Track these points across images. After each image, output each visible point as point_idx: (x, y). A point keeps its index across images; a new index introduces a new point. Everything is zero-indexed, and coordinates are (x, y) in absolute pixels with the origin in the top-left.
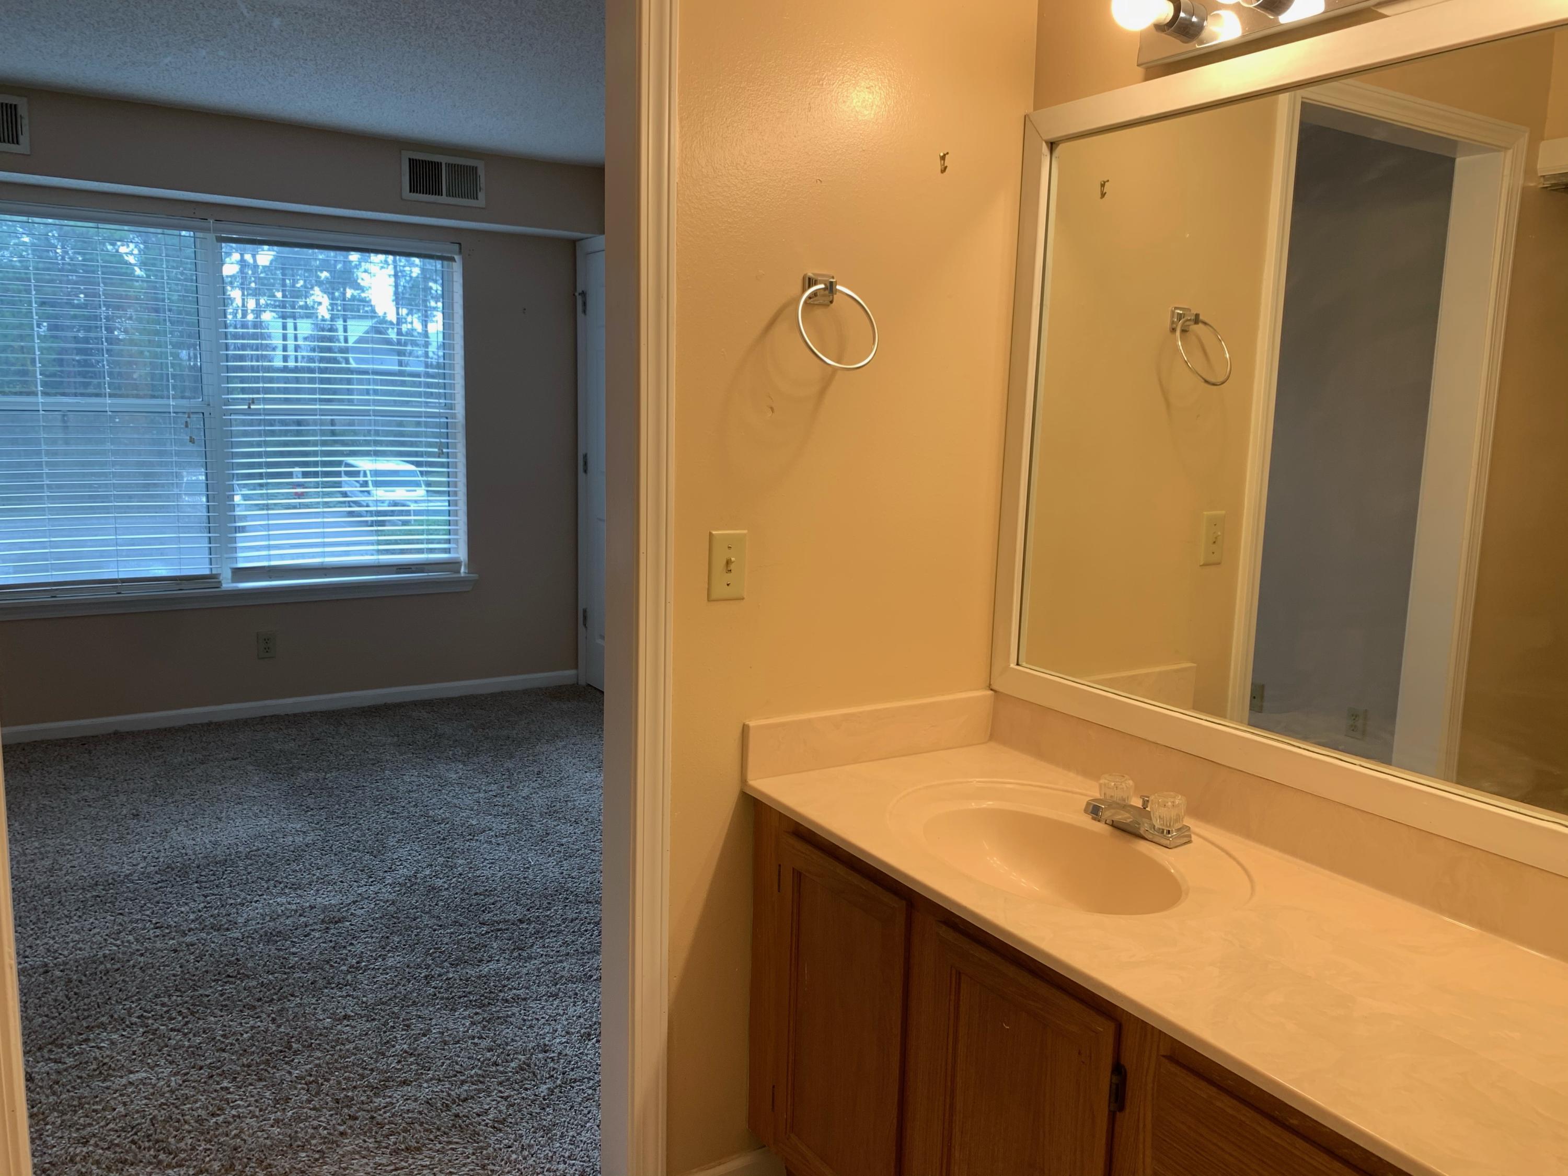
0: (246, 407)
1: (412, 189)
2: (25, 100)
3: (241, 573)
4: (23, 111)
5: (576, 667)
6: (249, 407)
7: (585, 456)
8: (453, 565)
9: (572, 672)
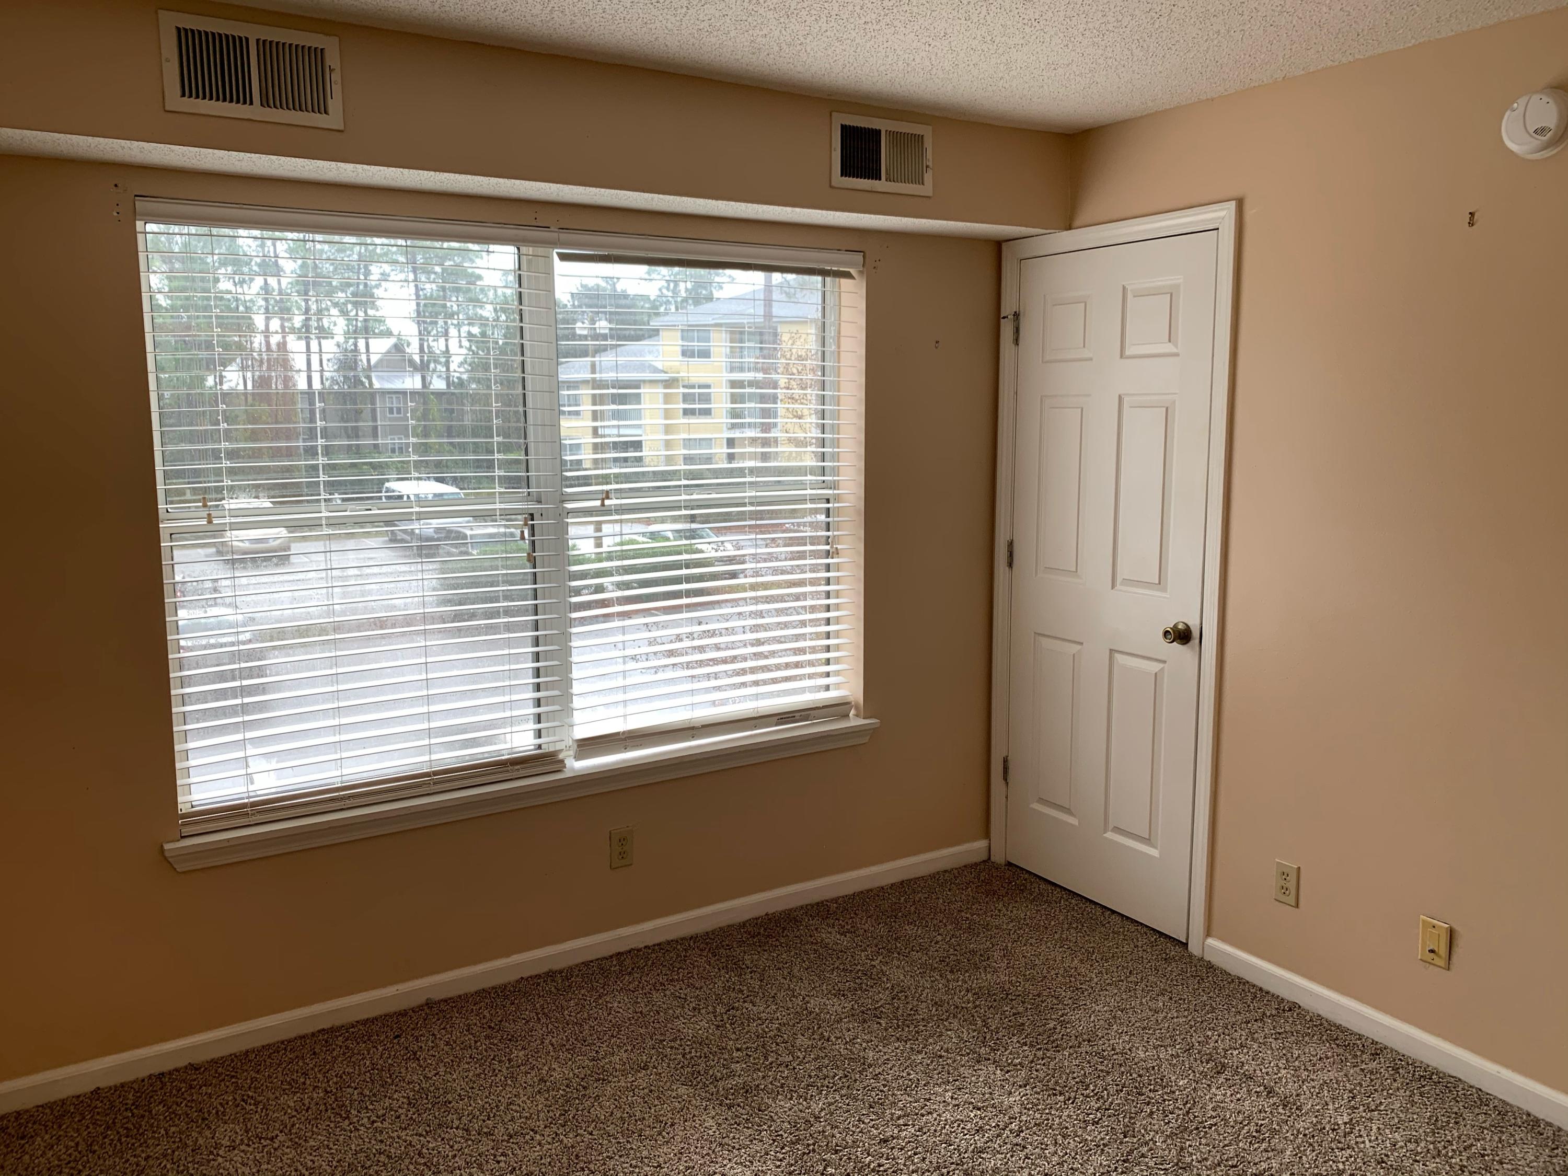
0: (598, 503)
1: (845, 172)
2: (335, 40)
3: (589, 746)
4: (333, 59)
5: (987, 835)
6: (603, 505)
7: (1011, 544)
8: (838, 709)
9: (982, 844)
